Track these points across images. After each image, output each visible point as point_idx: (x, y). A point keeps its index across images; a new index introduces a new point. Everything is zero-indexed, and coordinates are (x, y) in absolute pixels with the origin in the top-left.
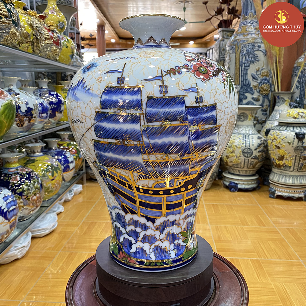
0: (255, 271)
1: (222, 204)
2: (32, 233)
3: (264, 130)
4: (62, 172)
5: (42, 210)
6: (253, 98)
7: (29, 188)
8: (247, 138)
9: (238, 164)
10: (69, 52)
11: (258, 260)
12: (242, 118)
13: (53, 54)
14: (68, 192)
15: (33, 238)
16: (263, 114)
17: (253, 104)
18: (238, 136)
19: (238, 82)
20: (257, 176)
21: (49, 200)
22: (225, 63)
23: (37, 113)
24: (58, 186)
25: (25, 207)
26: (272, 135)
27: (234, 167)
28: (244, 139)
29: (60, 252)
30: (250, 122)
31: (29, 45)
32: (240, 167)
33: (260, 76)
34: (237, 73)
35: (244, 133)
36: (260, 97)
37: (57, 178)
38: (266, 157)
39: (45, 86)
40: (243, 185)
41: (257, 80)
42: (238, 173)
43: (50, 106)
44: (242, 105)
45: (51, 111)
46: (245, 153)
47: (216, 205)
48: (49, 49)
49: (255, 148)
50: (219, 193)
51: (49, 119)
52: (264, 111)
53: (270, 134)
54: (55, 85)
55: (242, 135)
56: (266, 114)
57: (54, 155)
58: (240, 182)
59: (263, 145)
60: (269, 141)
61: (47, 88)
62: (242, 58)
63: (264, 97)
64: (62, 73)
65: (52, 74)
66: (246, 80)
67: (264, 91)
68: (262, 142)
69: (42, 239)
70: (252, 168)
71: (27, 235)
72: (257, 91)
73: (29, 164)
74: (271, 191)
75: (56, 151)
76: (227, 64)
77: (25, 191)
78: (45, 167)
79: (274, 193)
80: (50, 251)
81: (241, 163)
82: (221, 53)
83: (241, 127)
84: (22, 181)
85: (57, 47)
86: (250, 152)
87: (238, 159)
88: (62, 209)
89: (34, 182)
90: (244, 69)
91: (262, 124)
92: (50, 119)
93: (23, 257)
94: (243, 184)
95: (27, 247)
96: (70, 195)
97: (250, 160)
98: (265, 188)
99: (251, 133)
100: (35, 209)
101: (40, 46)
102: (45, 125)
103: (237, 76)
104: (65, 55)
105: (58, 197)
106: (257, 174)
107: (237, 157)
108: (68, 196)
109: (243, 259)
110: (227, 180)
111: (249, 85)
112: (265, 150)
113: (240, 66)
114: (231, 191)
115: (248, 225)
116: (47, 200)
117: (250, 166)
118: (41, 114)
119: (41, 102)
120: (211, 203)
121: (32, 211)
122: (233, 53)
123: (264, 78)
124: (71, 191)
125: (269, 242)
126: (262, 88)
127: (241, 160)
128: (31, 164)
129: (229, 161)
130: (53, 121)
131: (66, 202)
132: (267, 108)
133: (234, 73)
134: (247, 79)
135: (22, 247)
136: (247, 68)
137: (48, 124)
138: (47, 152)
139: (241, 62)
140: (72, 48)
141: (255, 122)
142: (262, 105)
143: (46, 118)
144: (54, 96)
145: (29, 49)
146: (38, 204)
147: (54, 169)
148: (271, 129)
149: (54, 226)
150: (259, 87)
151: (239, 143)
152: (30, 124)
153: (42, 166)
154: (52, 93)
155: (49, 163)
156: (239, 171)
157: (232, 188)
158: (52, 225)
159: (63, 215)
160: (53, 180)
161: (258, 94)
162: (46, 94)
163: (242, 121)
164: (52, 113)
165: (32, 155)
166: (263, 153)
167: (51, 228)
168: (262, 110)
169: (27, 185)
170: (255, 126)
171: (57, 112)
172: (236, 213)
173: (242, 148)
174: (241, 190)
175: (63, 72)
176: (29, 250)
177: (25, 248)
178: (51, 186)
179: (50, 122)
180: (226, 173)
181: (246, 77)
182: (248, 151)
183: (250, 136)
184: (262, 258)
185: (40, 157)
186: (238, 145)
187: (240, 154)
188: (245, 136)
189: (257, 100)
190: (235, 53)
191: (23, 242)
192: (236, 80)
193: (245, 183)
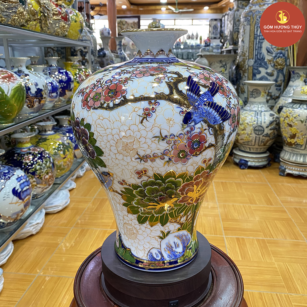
0: (260, 250)
1: (231, 182)
2: (45, 210)
3: (277, 106)
4: (73, 150)
5: (54, 187)
6: (267, 73)
7: (42, 167)
8: (259, 115)
9: (249, 142)
10: (78, 27)
11: (263, 239)
12: (254, 95)
13: (61, 30)
14: (80, 168)
15: (47, 214)
16: (277, 89)
17: (267, 79)
18: (250, 114)
19: (252, 56)
20: (268, 153)
21: (61, 177)
22: (239, 36)
23: (47, 94)
24: (70, 164)
25: (38, 186)
26: (284, 113)
27: (245, 144)
28: (256, 116)
29: (72, 228)
30: (262, 98)
31: (37, 23)
32: (250, 144)
33: (275, 49)
34: (251, 47)
35: (256, 110)
36: (274, 71)
37: (68, 157)
38: (277, 135)
39: (54, 64)
40: (253, 163)
41: (272, 53)
42: (248, 151)
43: (60, 84)
44: (255, 80)
45: (61, 89)
46: (256, 130)
47: (225, 182)
48: (57, 25)
49: (266, 126)
50: (229, 170)
51: (59, 98)
52: (278, 86)
53: (283, 112)
54: (65, 62)
55: (254, 112)
56: (280, 89)
57: (65, 132)
58: (251, 160)
59: (275, 123)
60: (282, 119)
61: (56, 65)
62: (257, 31)
63: (278, 71)
64: (71, 48)
65: (62, 49)
66: (260, 54)
67: (279, 65)
68: (274, 119)
69: (56, 215)
70: (263, 146)
71: (41, 212)
72: (272, 66)
73: (41, 142)
74: (281, 169)
75: (67, 128)
76: (241, 36)
77: (37, 170)
78: (57, 145)
79: (284, 171)
80: (63, 227)
81: (252, 141)
82: (236, 25)
83: (253, 104)
84: (34, 161)
85: (65, 23)
86: (261, 130)
87: (249, 137)
88: (74, 185)
89: (46, 162)
90: (259, 42)
91: (275, 100)
92: (61, 98)
93: (37, 233)
94: (254, 161)
95: (40, 223)
96: (81, 171)
97: (261, 138)
98: (276, 165)
99: (263, 110)
100: (48, 187)
101: (48, 23)
102: (56, 103)
103: (251, 49)
104: (74, 29)
105: (70, 174)
106: (268, 152)
107: (248, 135)
108: (79, 172)
109: (249, 238)
110: (237, 157)
111: (263, 59)
112: (277, 127)
113: (254, 39)
114: (241, 169)
115: (256, 204)
116: (59, 177)
117: (261, 143)
118: (51, 93)
119: (50, 82)
120: (220, 181)
121: (46, 189)
122: (247, 25)
123: (279, 51)
124: (82, 167)
125: (275, 221)
126: (277, 62)
127: (252, 138)
128: (43, 143)
129: (240, 139)
130: (63, 99)
131: (78, 178)
132: (281, 84)
133: (248, 46)
134: (262, 53)
135: (36, 224)
136: (261, 41)
137: (58, 102)
138: (58, 129)
139: (256, 34)
140: (81, 22)
141: (268, 98)
142: (276, 81)
143: (56, 97)
144: (63, 74)
145: (37, 26)
146: (50, 183)
147: (66, 148)
148: (284, 106)
149: (66, 203)
150: (273, 61)
151: (251, 121)
152: (41, 105)
153: (54, 145)
154: (61, 71)
155: (60, 141)
156: (249, 148)
157: (243, 165)
158: (64, 201)
159: (75, 191)
160: (64, 158)
161: (273, 69)
162: (55, 72)
163: (255, 98)
164: (62, 92)
165: (44, 133)
166: (275, 131)
167: (63, 205)
168: (276, 86)
169: (39, 165)
170: (267, 101)
171: (67, 90)
172: (244, 191)
173: (254, 125)
174: (251, 167)
175: (73, 47)
176: (43, 226)
177: (40, 225)
178: (63, 163)
179: (60, 101)
180: (236, 150)
181: (260, 50)
182: (260, 129)
183: (263, 113)
184: (267, 238)
185: (52, 136)
186: (250, 122)
187: (251, 131)
188: (257, 113)
189: (271, 75)
190: (250, 25)
191: (37, 218)
192: (250, 54)
193: (255, 160)
